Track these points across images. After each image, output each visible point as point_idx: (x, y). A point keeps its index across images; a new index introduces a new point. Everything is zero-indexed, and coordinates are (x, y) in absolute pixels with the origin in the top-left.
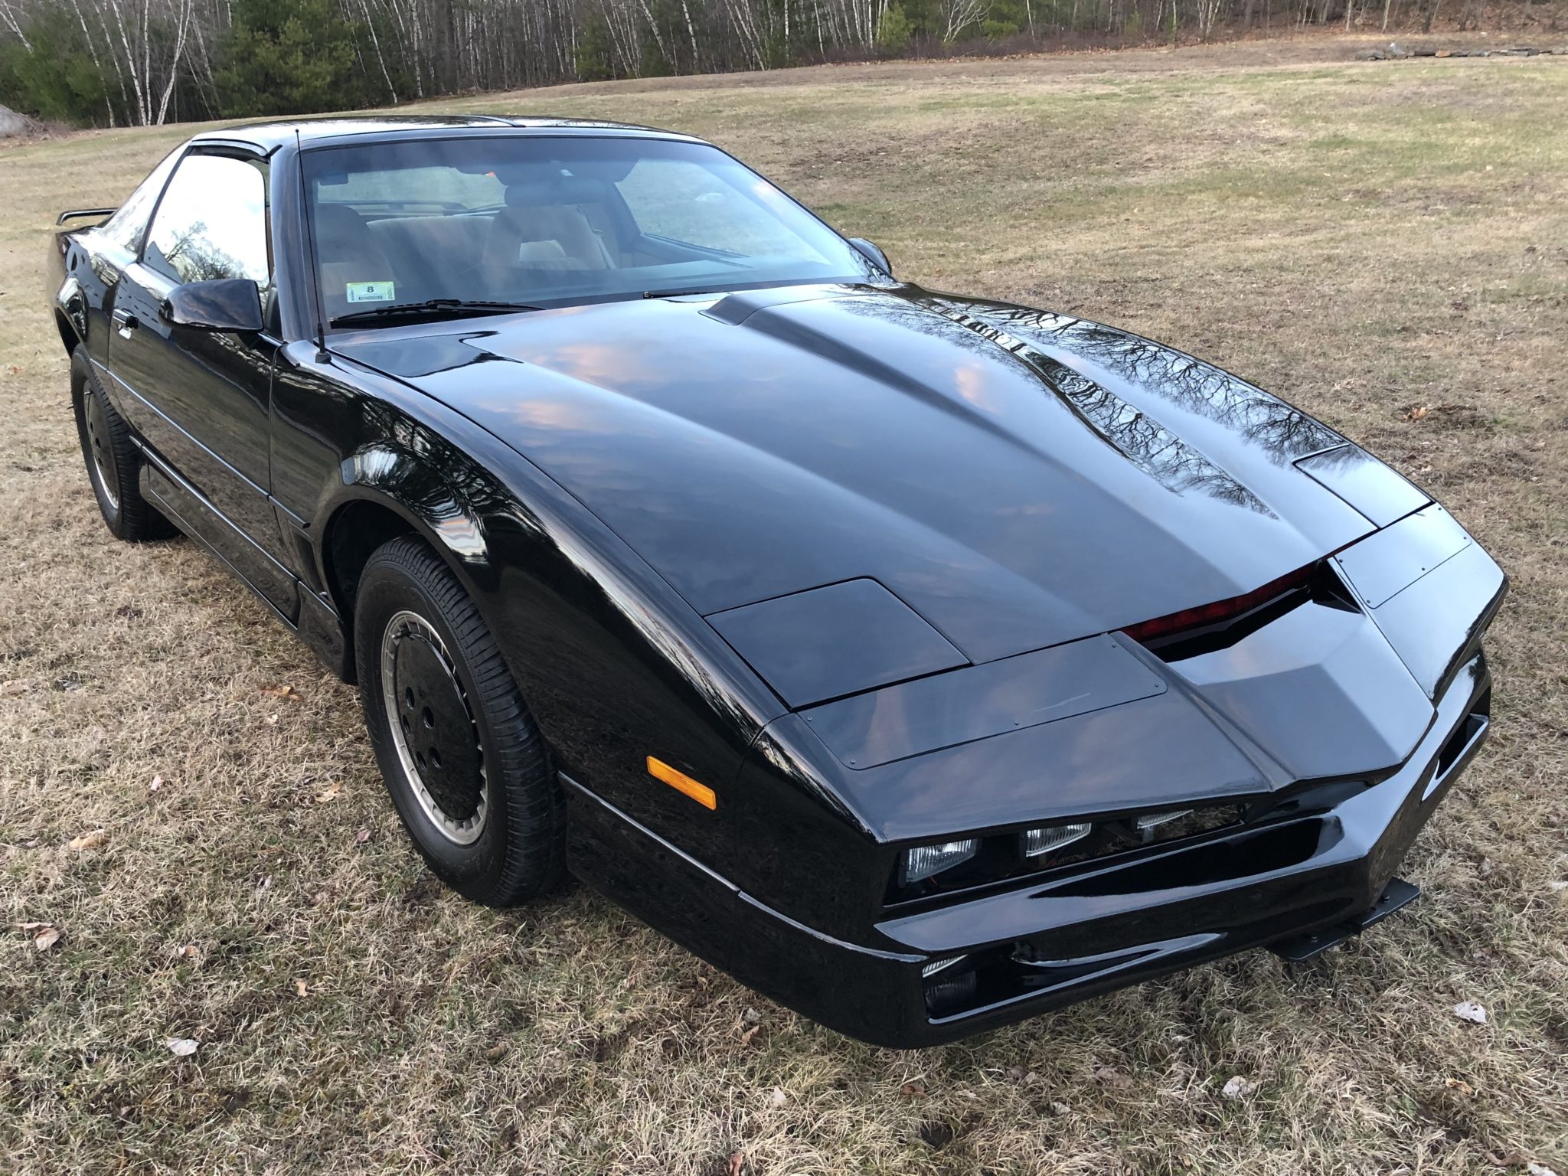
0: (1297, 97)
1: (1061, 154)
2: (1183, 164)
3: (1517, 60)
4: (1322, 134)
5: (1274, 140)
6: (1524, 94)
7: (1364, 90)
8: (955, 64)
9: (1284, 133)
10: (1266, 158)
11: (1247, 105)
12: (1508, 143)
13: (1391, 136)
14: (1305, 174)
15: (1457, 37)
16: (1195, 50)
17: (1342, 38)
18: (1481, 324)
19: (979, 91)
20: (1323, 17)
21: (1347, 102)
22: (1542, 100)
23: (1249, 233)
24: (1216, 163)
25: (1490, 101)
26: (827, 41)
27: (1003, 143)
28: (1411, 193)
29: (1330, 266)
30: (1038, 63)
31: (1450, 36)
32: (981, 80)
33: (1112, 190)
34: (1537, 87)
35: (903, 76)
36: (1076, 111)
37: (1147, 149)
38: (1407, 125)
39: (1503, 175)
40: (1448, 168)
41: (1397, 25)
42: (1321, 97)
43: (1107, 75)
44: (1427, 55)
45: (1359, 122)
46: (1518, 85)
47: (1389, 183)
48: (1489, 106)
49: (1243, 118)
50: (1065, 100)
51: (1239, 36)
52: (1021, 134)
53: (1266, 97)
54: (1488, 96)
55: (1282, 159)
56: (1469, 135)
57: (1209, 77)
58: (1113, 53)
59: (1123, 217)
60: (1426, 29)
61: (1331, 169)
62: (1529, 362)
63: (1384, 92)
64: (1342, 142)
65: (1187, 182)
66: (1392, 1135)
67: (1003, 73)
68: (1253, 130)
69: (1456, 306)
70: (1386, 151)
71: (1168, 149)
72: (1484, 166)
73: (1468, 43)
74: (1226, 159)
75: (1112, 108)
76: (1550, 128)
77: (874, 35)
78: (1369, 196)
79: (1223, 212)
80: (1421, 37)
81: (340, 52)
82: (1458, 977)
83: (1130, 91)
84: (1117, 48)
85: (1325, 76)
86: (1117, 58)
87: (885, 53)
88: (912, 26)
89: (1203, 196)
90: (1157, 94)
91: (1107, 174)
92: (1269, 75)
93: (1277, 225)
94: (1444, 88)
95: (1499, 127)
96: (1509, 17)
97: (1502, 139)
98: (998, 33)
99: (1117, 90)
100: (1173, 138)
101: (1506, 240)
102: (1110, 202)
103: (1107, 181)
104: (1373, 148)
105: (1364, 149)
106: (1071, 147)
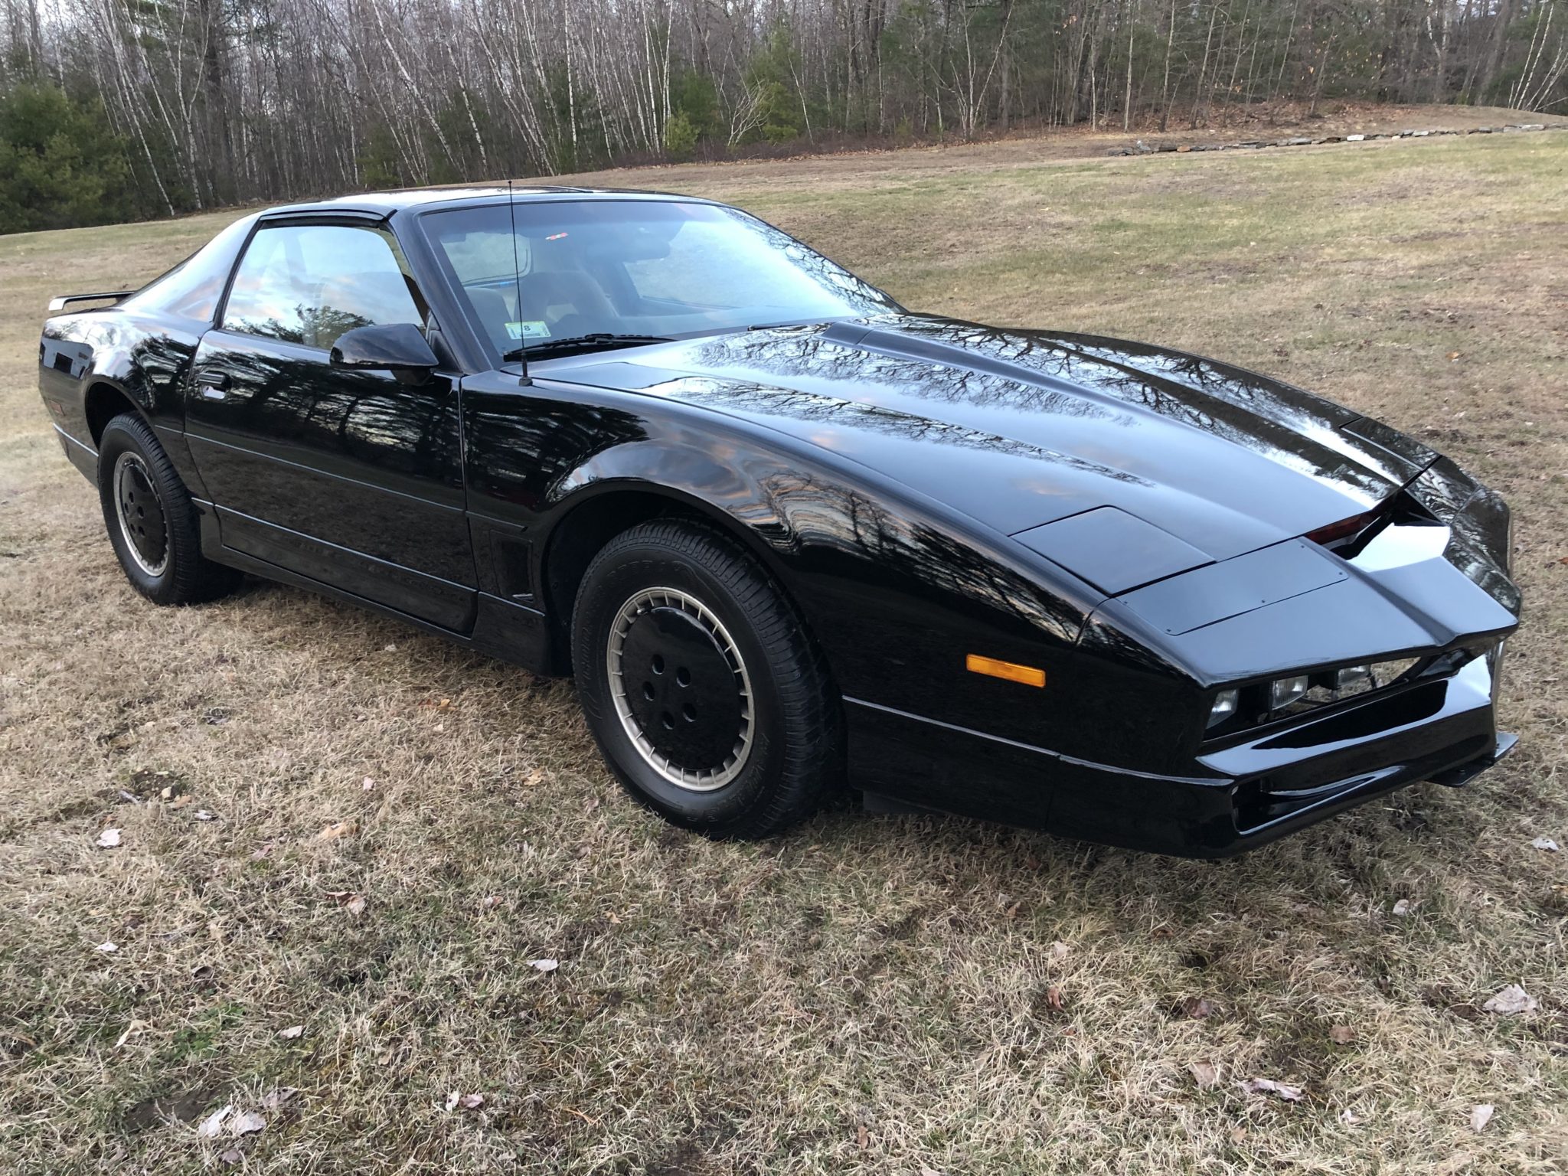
0: (1070, 188)
1: (871, 243)
2: (983, 248)
3: (1249, 152)
4: (1100, 219)
5: (1060, 225)
6: (1265, 180)
7: (1126, 181)
8: (743, 166)
9: (1068, 218)
10: (1058, 241)
11: (1027, 195)
12: (1262, 223)
13: (1161, 219)
14: (1097, 253)
15: (1190, 135)
16: (964, 149)
17: (1090, 137)
18: (1305, 366)
19: (779, 189)
20: (1071, 119)
21: (1116, 191)
22: (1281, 185)
23: (1067, 304)
24: (1014, 247)
25: (1237, 187)
26: (614, 146)
27: (815, 235)
28: (1194, 266)
29: (1155, 327)
30: (821, 163)
31: (1184, 134)
32: (776, 179)
33: (929, 273)
34: (1275, 174)
35: (698, 178)
36: (874, 204)
37: (949, 236)
38: (1172, 210)
39: (1267, 249)
40: (1218, 245)
41: (1136, 126)
42: (1093, 187)
43: (892, 172)
44: (1170, 151)
45: (1130, 208)
46: (1257, 173)
47: (1173, 258)
48: (1237, 192)
49: (1027, 207)
50: (861, 195)
51: (999, 136)
52: (827, 228)
53: (1043, 188)
54: (1234, 183)
55: (1072, 240)
56: (1226, 217)
57: (986, 172)
58: (889, 153)
59: (947, 296)
60: (1162, 129)
61: (1118, 248)
62: (1358, 393)
63: (1143, 182)
64: (1122, 226)
65: (994, 264)
66: (1528, 925)
67: (791, 172)
68: (1039, 216)
69: (1280, 353)
70: (1161, 233)
71: (968, 235)
72: (1248, 242)
73: (1199, 140)
74: (1022, 242)
75: (907, 200)
76: (1294, 208)
77: (660, 140)
78: (1159, 270)
79: (1036, 287)
80: (1158, 135)
81: (111, 165)
82: (1526, 821)
83: (917, 186)
84: (890, 149)
85: (1089, 169)
86: (894, 158)
87: (674, 157)
88: (697, 131)
89: (1014, 275)
90: (943, 187)
91: (918, 260)
92: (1039, 169)
93: (1090, 297)
94: (1195, 177)
95: (1250, 210)
96: (1231, 116)
97: (1256, 220)
98: (780, 136)
99: (905, 185)
100: (969, 226)
101: (1295, 300)
102: (930, 285)
103: (921, 266)
104: (1148, 231)
105: (1141, 231)
106: (877, 236)
